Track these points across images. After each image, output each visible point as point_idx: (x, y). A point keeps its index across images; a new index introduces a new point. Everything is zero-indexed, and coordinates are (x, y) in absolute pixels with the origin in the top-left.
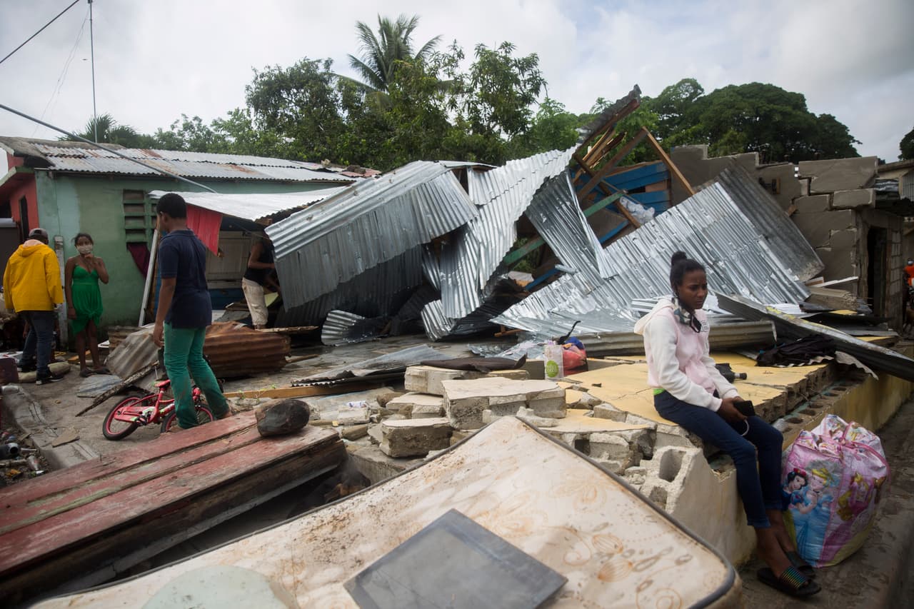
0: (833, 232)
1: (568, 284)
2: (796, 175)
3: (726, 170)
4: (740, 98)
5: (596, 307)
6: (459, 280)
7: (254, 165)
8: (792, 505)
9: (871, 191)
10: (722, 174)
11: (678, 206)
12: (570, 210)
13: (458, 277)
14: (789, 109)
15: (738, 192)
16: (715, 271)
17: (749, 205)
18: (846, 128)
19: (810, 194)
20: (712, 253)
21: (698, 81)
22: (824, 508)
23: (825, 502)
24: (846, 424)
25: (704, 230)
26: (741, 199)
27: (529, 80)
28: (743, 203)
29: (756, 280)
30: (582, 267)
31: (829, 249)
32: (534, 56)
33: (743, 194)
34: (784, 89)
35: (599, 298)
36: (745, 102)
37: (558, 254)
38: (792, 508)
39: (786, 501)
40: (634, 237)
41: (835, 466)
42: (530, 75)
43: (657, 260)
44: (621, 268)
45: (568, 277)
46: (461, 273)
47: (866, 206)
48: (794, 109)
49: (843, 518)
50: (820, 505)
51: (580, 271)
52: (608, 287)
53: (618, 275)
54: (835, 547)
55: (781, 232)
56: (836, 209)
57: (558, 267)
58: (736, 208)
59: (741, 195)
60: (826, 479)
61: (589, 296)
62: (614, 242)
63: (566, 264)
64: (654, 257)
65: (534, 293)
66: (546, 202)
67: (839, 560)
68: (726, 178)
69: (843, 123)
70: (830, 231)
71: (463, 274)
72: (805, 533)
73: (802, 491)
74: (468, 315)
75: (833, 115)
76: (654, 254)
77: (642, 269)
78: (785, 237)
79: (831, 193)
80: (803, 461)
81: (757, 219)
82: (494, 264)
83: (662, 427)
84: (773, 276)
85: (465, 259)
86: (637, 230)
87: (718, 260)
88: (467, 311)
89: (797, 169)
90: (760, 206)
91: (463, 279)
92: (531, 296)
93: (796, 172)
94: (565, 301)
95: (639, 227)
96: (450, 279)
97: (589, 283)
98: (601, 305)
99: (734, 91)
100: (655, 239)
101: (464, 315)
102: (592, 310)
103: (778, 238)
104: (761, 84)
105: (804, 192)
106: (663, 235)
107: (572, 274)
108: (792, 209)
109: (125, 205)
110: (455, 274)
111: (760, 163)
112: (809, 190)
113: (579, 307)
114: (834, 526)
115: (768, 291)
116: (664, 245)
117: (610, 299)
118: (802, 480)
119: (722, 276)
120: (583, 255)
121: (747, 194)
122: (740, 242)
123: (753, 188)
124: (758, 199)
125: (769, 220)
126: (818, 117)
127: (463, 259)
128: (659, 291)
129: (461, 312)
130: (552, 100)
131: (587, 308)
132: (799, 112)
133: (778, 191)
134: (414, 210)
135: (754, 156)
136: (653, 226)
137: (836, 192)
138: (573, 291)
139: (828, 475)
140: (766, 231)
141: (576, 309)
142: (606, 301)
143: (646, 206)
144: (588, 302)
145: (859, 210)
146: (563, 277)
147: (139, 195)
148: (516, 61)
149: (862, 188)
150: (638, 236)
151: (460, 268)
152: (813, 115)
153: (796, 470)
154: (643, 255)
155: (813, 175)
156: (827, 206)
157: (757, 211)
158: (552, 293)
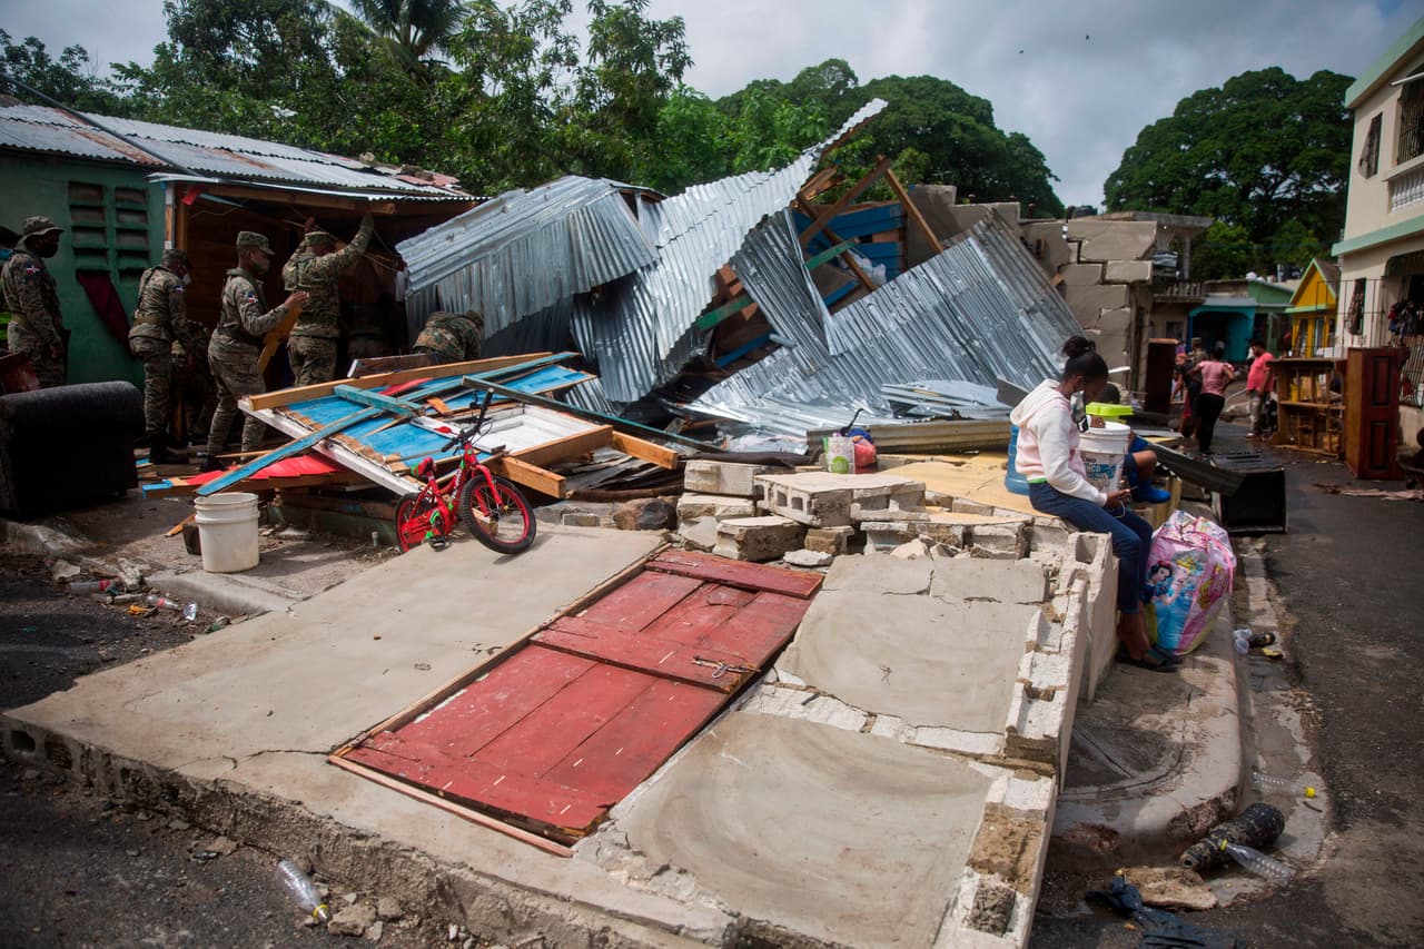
0: (1104, 311)
1: (785, 361)
2: (1064, 237)
3: (981, 222)
4: (907, 97)
5: (822, 393)
6: (624, 351)
7: (259, 154)
8: (1155, 597)
9: (1149, 264)
10: (975, 226)
11: (923, 265)
12: (788, 261)
13: (622, 346)
14: (971, 120)
15: (994, 251)
16: (968, 353)
17: (1008, 270)
18: (1042, 156)
19: (1079, 262)
20: (964, 328)
21: (849, 65)
22: (1186, 598)
23: (1187, 591)
24: (1194, 519)
25: (954, 297)
26: (997, 262)
27: (669, 56)
28: (1000, 267)
29: (1014, 366)
30: (803, 338)
31: (1098, 332)
32: (678, 20)
33: (1001, 255)
34: (966, 90)
35: (825, 381)
36: (914, 104)
37: (772, 321)
38: (1155, 600)
39: (1149, 594)
40: (868, 302)
41: (1201, 555)
42: (671, 48)
43: (897, 334)
44: (852, 342)
45: (785, 352)
46: (627, 341)
47: (1143, 282)
48: (978, 121)
49: (1202, 607)
50: (1183, 595)
51: (801, 343)
52: (837, 367)
53: (849, 352)
54: (1191, 635)
55: (1044, 308)
56: (1109, 283)
57: (773, 337)
58: (994, 274)
59: (997, 256)
60: (1191, 568)
61: (812, 378)
62: (843, 307)
63: (781, 332)
64: (894, 330)
65: (741, 371)
66: (756, 247)
67: (1192, 648)
68: (980, 232)
69: (1039, 149)
70: (1100, 310)
71: (631, 342)
72: (1166, 624)
73: (1166, 583)
74: (642, 399)
75: (1027, 135)
76: (893, 326)
77: (880, 345)
78: (1050, 314)
79: (1104, 263)
80: (1167, 552)
81: (1016, 288)
82: (681, 326)
83: (1041, 520)
84: (1034, 362)
85: (632, 321)
86: (874, 293)
87: (972, 338)
88: (639, 393)
89: (1065, 229)
90: (1021, 271)
91: (630, 349)
92: (737, 375)
93: (1065, 233)
94: (781, 383)
95: (875, 289)
96: (609, 350)
97: (812, 360)
98: (828, 390)
99: (900, 85)
100: (895, 306)
101: (635, 398)
102: (817, 396)
103: (1040, 314)
104: (936, 80)
105: (1074, 259)
106: (905, 302)
107: (790, 348)
108: (1058, 279)
109: (73, 207)
110: (618, 342)
111: (1022, 217)
112: (1079, 256)
113: (798, 392)
114: (1193, 615)
115: (1028, 380)
116: (905, 314)
117: (839, 383)
118: (1167, 572)
119: (976, 358)
120: (804, 323)
121: (1004, 254)
122: (997, 317)
123: (1014, 248)
124: (1019, 263)
125: (1032, 291)
126: (1008, 136)
127: (629, 321)
128: (900, 375)
129: (630, 394)
130: (688, 86)
131: (810, 393)
132: (984, 128)
133: (1042, 255)
134: (572, 249)
135: (1015, 207)
136: (893, 289)
137: (1109, 263)
138: (791, 370)
139: (1194, 564)
140: (1028, 304)
141: (795, 395)
142: (834, 385)
143: (875, 261)
144: (810, 386)
145: (1133, 286)
146: (778, 351)
147: (92, 192)
148: (648, 23)
149: (1138, 259)
150: (874, 302)
151: (625, 334)
152: (1001, 132)
153: (1160, 562)
154: (881, 327)
155: (1083, 238)
156: (1099, 278)
157: (1017, 278)
158: (765, 372)
